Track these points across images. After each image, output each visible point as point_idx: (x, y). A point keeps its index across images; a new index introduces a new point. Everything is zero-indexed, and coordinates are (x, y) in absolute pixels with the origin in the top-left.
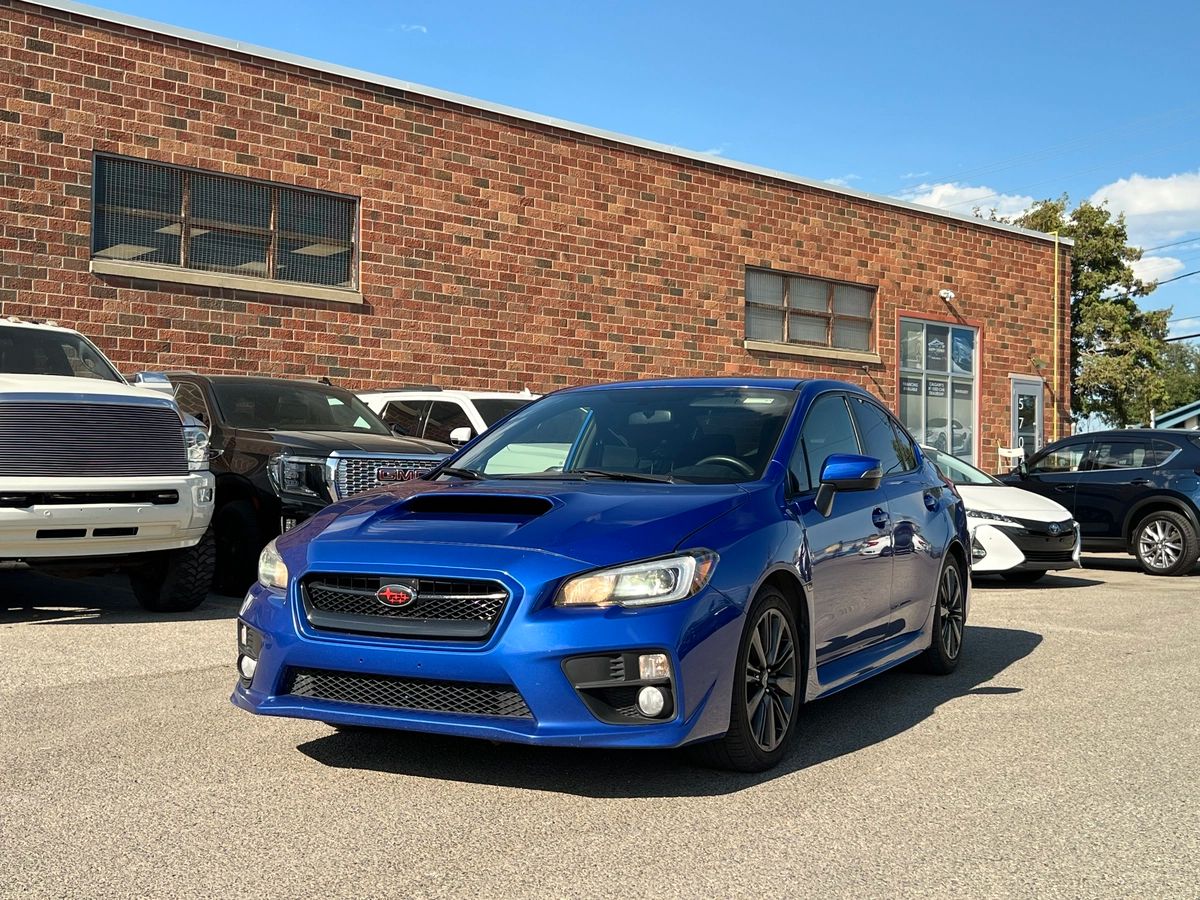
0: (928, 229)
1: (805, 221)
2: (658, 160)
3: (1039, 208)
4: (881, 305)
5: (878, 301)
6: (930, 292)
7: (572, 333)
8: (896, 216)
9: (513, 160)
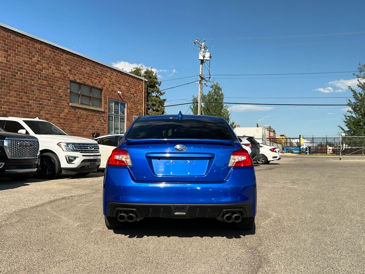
0: (115, 73)
1: (85, 68)
2: (47, 46)
3: (135, 69)
4: (104, 94)
5: (103, 94)
6: (115, 92)
7: (22, 98)
8: (108, 69)
9: (5, 41)
